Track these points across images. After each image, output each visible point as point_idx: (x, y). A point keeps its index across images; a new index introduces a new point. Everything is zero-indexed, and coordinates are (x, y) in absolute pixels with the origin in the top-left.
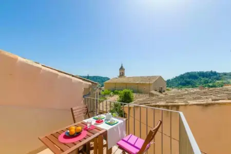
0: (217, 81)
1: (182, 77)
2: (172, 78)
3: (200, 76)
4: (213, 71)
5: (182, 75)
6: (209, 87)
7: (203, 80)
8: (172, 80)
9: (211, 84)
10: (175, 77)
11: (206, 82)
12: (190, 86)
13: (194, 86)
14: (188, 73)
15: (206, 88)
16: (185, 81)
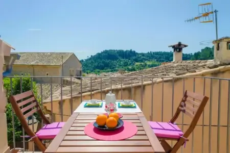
0: (137, 63)
1: (99, 56)
2: (86, 58)
3: (119, 55)
4: (133, 50)
5: (99, 54)
6: (129, 70)
7: (123, 61)
8: (86, 60)
9: (130, 67)
10: (90, 57)
11: (126, 64)
12: (109, 70)
13: (113, 70)
14: (106, 52)
15: (126, 71)
16: (103, 62)
